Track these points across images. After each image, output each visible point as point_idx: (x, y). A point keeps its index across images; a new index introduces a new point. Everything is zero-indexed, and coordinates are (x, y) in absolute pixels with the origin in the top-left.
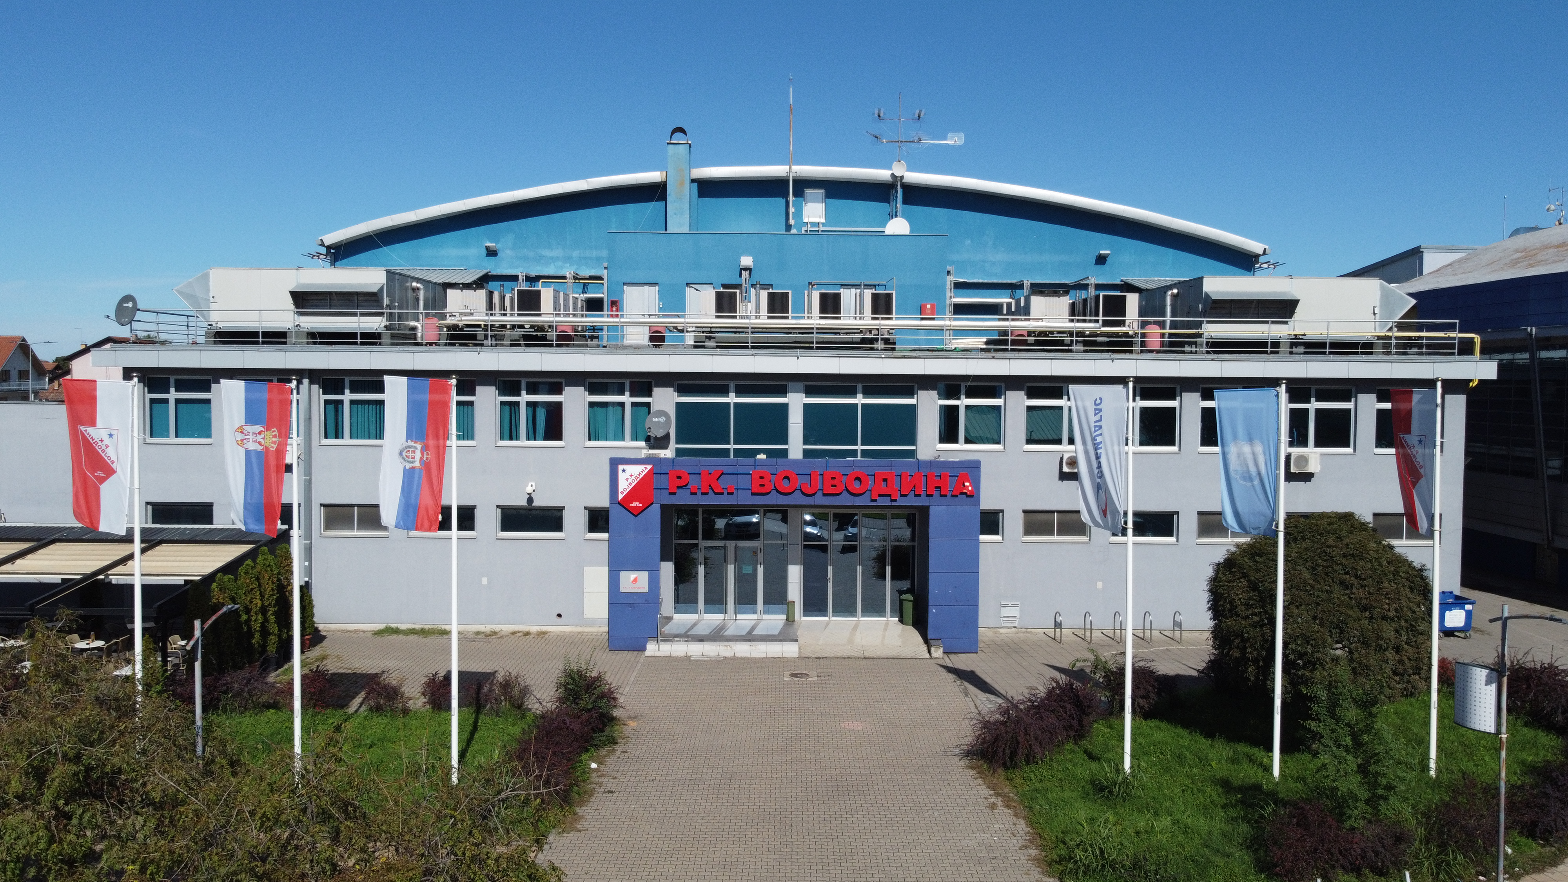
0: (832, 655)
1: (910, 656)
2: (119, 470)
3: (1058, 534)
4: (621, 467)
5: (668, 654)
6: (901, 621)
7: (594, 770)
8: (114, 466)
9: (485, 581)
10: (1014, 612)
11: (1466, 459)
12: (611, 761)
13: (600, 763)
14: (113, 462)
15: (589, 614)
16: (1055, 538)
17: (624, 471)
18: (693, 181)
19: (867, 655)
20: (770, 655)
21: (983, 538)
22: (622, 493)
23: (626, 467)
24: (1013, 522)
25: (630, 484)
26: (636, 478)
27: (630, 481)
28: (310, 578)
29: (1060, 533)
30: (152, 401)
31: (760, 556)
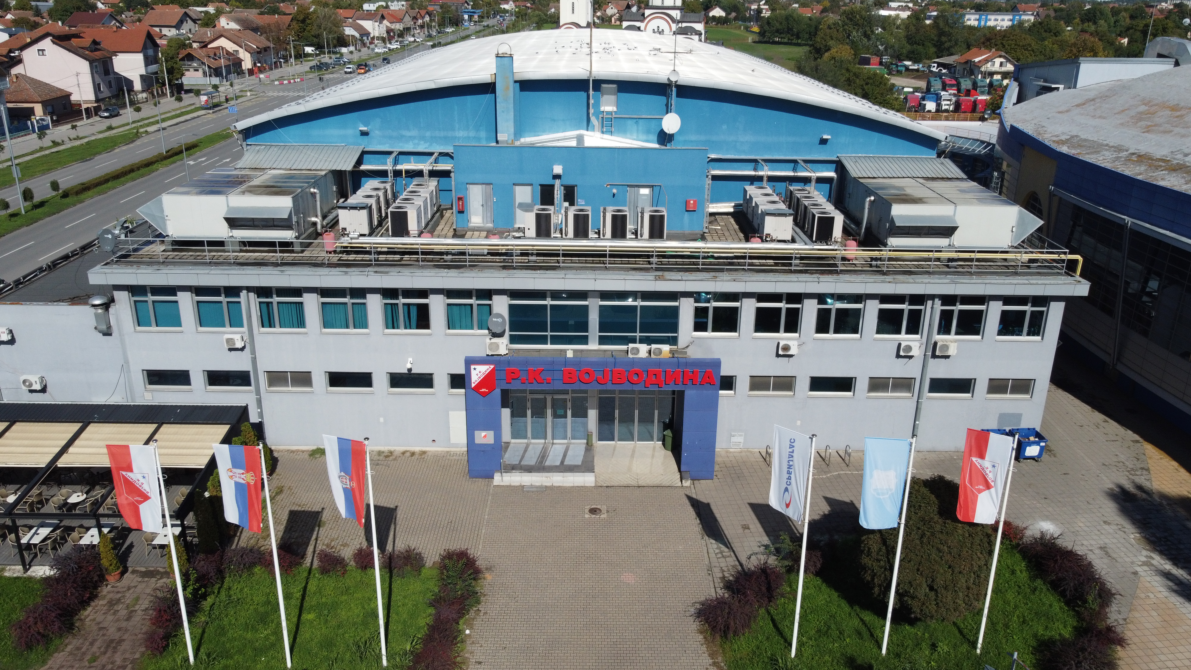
0: (616, 484)
1: (668, 484)
2: (152, 497)
3: (773, 390)
4: (472, 367)
5: (508, 484)
6: (664, 444)
7: (469, 635)
8: (149, 495)
9: (382, 420)
10: (741, 439)
11: (1058, 343)
12: (477, 623)
13: (471, 629)
14: (148, 493)
15: (453, 441)
16: (771, 393)
17: (475, 369)
18: (516, 82)
19: (641, 483)
20: (576, 485)
21: (721, 392)
22: (474, 383)
23: (476, 367)
24: (742, 384)
25: (480, 378)
26: (484, 374)
27: (479, 375)
28: (262, 418)
29: (774, 389)
30: (135, 302)
31: (569, 405)
